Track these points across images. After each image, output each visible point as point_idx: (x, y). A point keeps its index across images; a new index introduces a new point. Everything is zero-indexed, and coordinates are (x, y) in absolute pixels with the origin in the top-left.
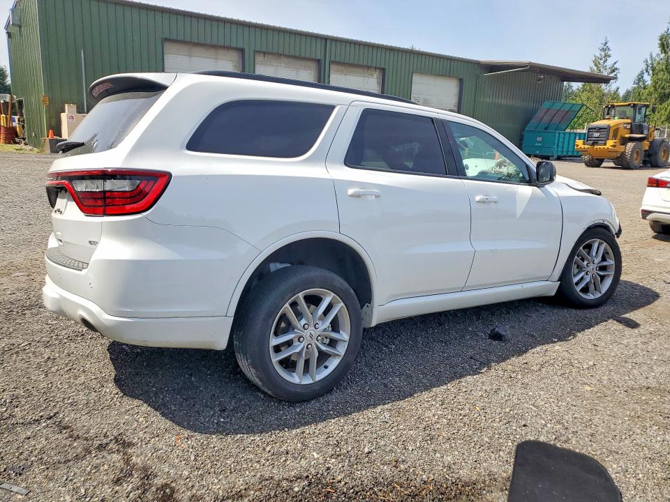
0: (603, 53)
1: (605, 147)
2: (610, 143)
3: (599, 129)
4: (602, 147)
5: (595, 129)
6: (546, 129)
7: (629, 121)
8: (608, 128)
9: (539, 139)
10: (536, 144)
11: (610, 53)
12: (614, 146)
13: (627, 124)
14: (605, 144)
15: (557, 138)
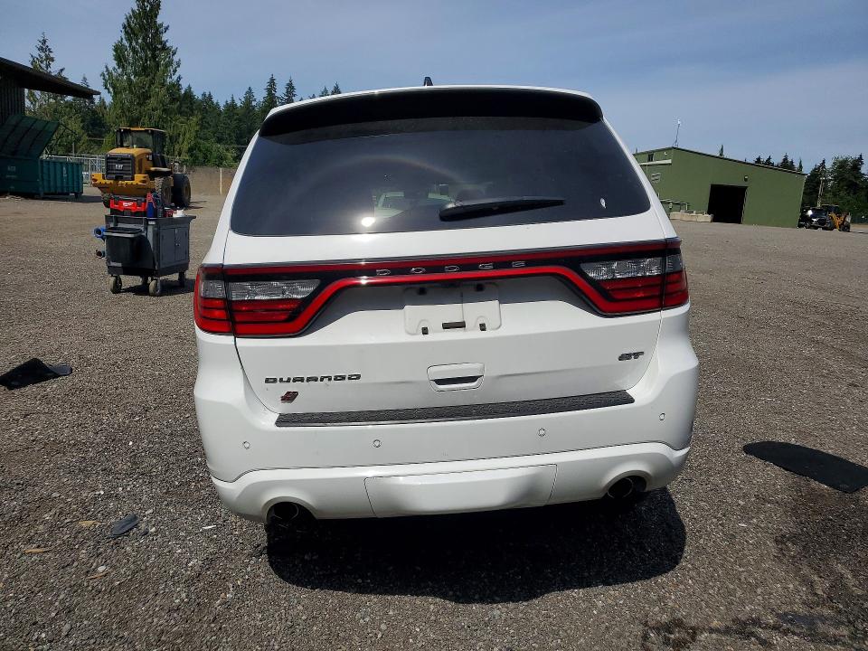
0: (43, 54)
1: (134, 182)
2: (139, 178)
3: (122, 159)
4: (129, 182)
5: (116, 159)
6: (14, 153)
7: (149, 151)
8: (130, 159)
9: (12, 168)
10: (8, 176)
11: (52, 55)
12: (144, 182)
13: (148, 154)
14: (133, 179)
15: (40, 168)
